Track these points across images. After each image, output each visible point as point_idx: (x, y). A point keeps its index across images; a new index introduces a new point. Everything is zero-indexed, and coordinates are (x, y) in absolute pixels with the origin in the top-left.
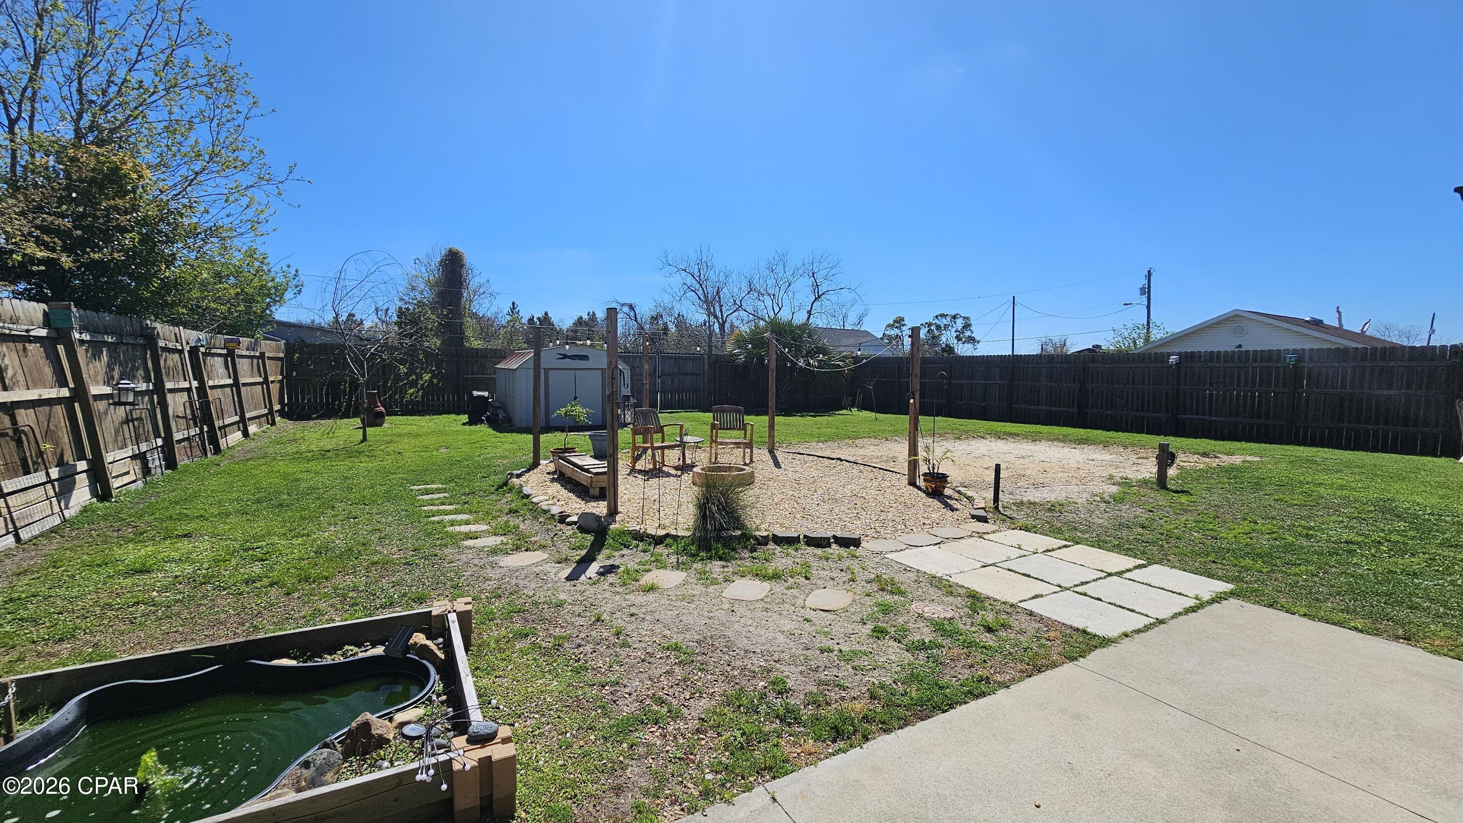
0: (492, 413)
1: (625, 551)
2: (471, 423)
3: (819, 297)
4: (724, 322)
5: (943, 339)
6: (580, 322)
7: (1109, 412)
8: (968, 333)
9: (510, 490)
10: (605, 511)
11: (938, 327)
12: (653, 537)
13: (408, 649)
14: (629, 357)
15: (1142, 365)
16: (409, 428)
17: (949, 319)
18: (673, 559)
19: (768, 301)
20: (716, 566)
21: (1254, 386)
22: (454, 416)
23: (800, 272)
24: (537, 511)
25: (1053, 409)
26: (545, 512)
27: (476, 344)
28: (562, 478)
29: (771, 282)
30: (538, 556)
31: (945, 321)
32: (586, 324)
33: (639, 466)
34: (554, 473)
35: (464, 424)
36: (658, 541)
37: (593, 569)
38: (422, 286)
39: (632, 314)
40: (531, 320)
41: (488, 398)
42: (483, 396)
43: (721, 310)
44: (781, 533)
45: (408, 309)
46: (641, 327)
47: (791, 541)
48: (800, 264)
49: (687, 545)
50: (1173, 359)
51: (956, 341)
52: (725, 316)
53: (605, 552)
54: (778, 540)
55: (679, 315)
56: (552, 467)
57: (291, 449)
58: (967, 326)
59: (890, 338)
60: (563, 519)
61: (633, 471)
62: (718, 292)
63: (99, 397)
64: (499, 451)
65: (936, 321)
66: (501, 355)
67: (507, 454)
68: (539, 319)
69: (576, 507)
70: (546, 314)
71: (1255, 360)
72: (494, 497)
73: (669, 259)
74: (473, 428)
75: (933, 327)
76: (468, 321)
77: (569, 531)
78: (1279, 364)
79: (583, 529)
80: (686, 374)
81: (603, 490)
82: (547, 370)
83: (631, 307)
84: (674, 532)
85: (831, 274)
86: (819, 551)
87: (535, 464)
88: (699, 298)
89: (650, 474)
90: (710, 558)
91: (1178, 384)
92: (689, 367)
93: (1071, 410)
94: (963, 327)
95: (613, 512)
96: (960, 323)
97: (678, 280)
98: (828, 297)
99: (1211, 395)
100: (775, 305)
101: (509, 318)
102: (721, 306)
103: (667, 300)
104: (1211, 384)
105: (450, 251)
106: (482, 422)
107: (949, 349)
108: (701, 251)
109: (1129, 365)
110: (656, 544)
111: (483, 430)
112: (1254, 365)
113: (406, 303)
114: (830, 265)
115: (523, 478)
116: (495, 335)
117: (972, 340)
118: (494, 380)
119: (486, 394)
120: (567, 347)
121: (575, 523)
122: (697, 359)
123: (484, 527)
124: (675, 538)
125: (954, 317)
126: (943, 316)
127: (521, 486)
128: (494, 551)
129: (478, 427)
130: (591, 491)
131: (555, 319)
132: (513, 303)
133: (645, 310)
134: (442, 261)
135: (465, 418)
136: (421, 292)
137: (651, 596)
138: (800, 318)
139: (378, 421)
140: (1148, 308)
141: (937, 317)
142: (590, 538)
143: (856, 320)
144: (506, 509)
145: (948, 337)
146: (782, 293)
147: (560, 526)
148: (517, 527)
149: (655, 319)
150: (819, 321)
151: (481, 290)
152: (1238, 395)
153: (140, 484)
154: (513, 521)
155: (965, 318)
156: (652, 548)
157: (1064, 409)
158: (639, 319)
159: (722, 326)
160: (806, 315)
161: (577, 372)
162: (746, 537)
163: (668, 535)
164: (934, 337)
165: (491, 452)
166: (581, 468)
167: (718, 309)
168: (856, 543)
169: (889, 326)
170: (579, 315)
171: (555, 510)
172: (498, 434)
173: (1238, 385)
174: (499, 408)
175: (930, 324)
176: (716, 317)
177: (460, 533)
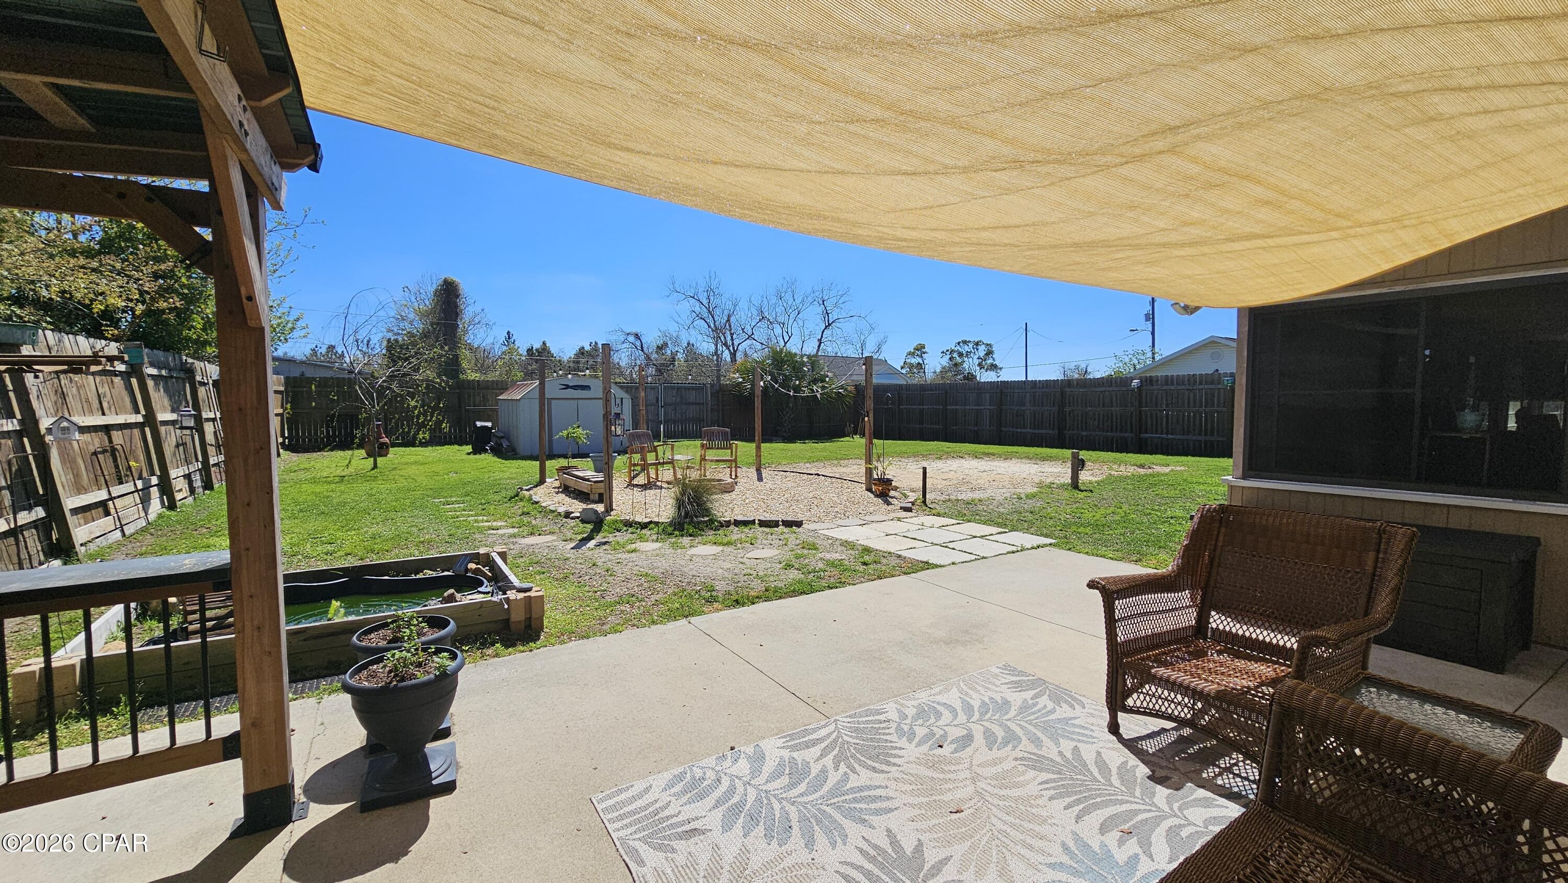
0: (496, 443)
1: (617, 534)
2: (475, 452)
3: (829, 325)
4: (735, 351)
5: (966, 365)
6: (582, 352)
7: (1084, 433)
8: (990, 361)
9: (521, 500)
10: (603, 509)
11: (961, 355)
12: (639, 523)
13: (467, 570)
14: (631, 387)
15: (1110, 389)
16: (413, 458)
17: (971, 345)
18: (655, 537)
19: (778, 330)
20: (686, 540)
21: (1201, 406)
22: (456, 447)
23: (810, 299)
24: (546, 512)
25: (1036, 431)
26: (552, 511)
27: (473, 376)
28: (566, 490)
29: (779, 309)
30: (549, 538)
31: (967, 348)
32: (589, 354)
33: (635, 482)
34: (558, 488)
35: (469, 454)
36: (644, 526)
37: (592, 544)
38: (412, 316)
39: (638, 343)
40: (530, 351)
41: (491, 428)
42: (487, 427)
43: (732, 339)
44: (740, 518)
45: (396, 341)
46: (648, 358)
47: (745, 523)
48: (810, 290)
49: (666, 528)
50: (1135, 382)
51: (978, 368)
52: (736, 343)
53: (601, 535)
54: (737, 523)
55: (688, 344)
56: (557, 484)
57: (309, 475)
58: (989, 353)
59: (911, 366)
60: (567, 515)
61: (630, 485)
62: (728, 320)
63: (165, 423)
64: (506, 475)
65: (958, 348)
66: (502, 386)
67: (515, 476)
68: (537, 350)
69: (577, 507)
70: (544, 343)
71: (1201, 383)
72: (508, 505)
73: (677, 286)
74: (478, 456)
75: (955, 355)
76: (465, 353)
77: (572, 523)
78: (1220, 386)
79: (583, 521)
80: (690, 404)
81: (601, 495)
82: (550, 400)
83: (637, 336)
84: (656, 520)
85: (841, 301)
86: (767, 530)
87: (542, 481)
88: (709, 326)
89: (644, 487)
90: (682, 536)
91: (1140, 406)
92: (692, 396)
93: (1051, 432)
94: (986, 354)
95: (609, 509)
96: (982, 351)
97: (687, 306)
98: (838, 325)
99: (1167, 415)
100: (785, 334)
101: (505, 348)
102: (732, 334)
103: (673, 329)
104: (1167, 405)
105: (446, 281)
106: (486, 451)
107: (970, 377)
108: (710, 277)
109: (1099, 389)
110: (642, 529)
111: (487, 459)
112: (1201, 387)
113: (396, 334)
114: (840, 293)
115: (531, 492)
116: (491, 368)
117: (994, 367)
118: (496, 411)
119: (489, 424)
120: (570, 376)
121: (578, 518)
122: (700, 388)
123: (504, 524)
124: (657, 523)
125: (977, 344)
126: (965, 342)
127: (531, 495)
128: (514, 536)
129: (483, 456)
130: (592, 497)
131: (553, 350)
132: (508, 333)
133: (651, 339)
134: (436, 291)
135: (469, 448)
136: (411, 323)
137: (633, 555)
138: (810, 348)
139: (383, 452)
140: (1153, 333)
141: (959, 343)
142: (590, 527)
143: (875, 348)
144: (520, 512)
145: (970, 365)
146: (791, 321)
147: (564, 520)
148: (530, 523)
149: (660, 348)
150: (829, 349)
151: (477, 320)
152: (1189, 416)
153: (191, 499)
154: (526, 519)
155: (988, 345)
156: (638, 531)
157: (1045, 431)
158: (645, 349)
159: (733, 355)
160: (817, 343)
161: (580, 401)
162: (712, 521)
163: (651, 522)
164: (956, 365)
165: (498, 475)
166: (583, 479)
167: (729, 338)
168: (799, 524)
169: (910, 354)
170: (581, 344)
171: (562, 509)
172: (503, 461)
173: (1189, 406)
174: (502, 437)
175: (952, 351)
176: (726, 344)
177: (483, 527)
